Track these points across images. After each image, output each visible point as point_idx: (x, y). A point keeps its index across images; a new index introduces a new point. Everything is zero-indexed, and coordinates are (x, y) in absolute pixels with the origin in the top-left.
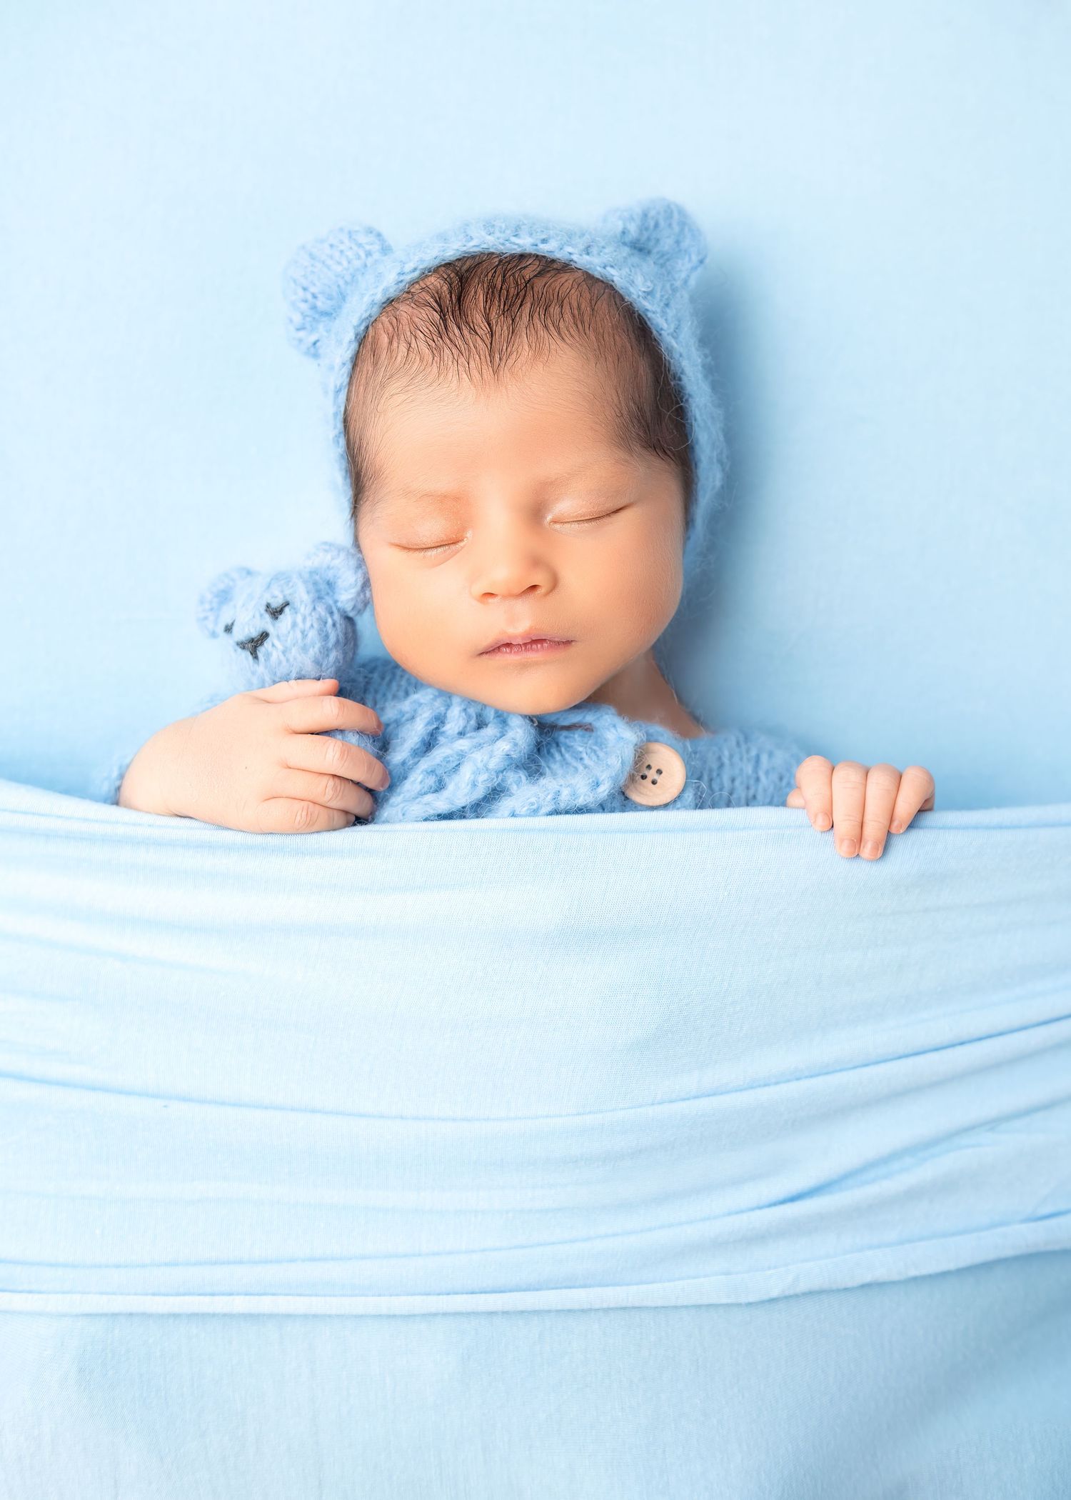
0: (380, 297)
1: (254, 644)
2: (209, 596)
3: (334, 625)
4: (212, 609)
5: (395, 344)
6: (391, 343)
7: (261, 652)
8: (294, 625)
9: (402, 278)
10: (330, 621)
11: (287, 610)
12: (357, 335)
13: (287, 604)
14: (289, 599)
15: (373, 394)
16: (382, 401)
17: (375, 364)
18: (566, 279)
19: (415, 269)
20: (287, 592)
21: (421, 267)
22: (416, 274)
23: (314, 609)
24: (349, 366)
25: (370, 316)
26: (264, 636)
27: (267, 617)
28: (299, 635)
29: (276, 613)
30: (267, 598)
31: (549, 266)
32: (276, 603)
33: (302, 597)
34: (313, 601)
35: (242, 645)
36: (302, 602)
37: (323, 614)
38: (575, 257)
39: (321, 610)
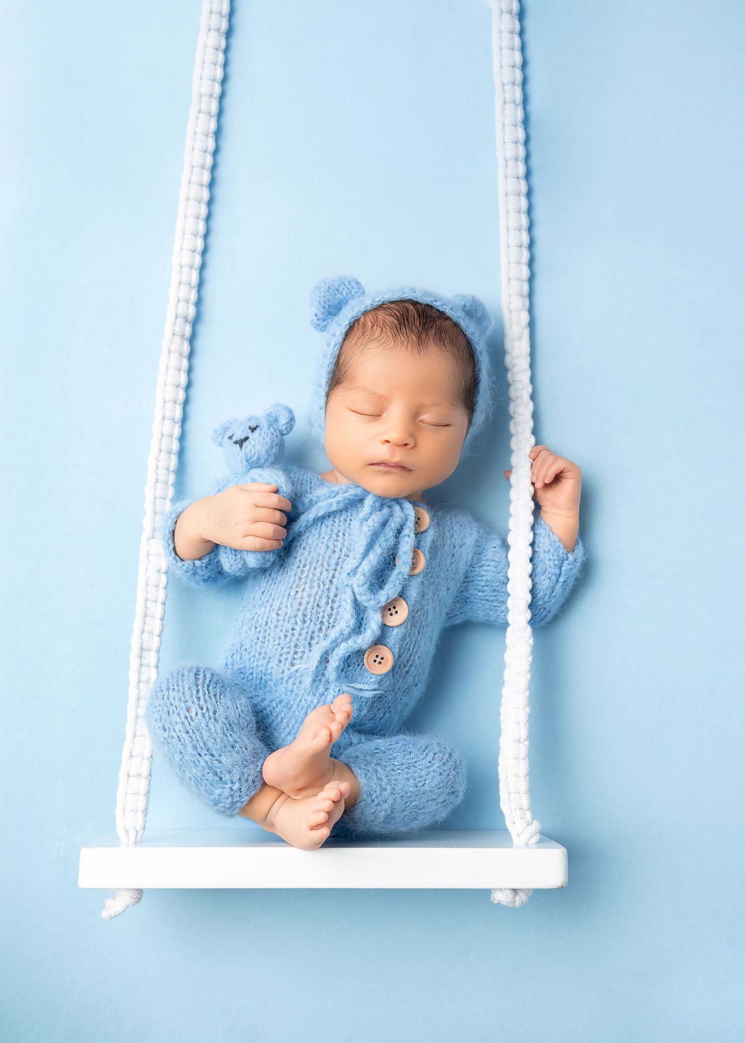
0: (363, 309)
1: (241, 442)
2: (219, 429)
3: (277, 436)
4: (221, 434)
5: (375, 327)
6: (373, 327)
7: (245, 444)
8: (260, 435)
9: (374, 303)
10: (275, 435)
11: (257, 429)
12: (350, 323)
13: (258, 426)
14: (259, 425)
15: (361, 345)
16: (366, 349)
17: (363, 333)
18: (447, 322)
19: (379, 301)
20: (258, 422)
21: (382, 300)
22: (380, 303)
23: (269, 429)
24: (343, 335)
25: (357, 316)
26: (247, 438)
27: (250, 431)
28: (262, 439)
29: (253, 430)
30: (249, 424)
31: (442, 315)
32: (253, 426)
33: (264, 424)
34: (269, 426)
35: (236, 442)
36: (264, 426)
37: (273, 431)
38: (447, 311)
39: (272, 430)
